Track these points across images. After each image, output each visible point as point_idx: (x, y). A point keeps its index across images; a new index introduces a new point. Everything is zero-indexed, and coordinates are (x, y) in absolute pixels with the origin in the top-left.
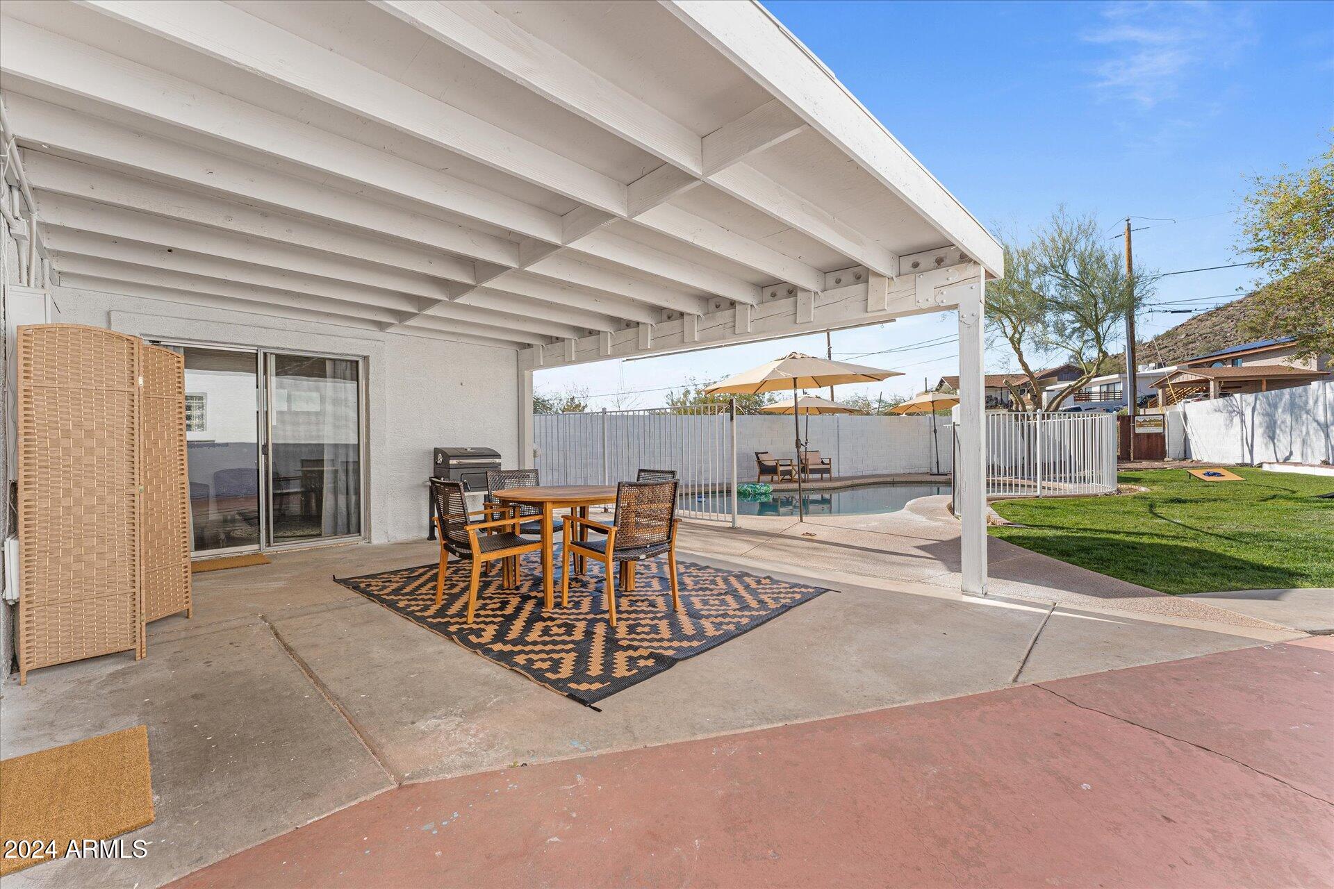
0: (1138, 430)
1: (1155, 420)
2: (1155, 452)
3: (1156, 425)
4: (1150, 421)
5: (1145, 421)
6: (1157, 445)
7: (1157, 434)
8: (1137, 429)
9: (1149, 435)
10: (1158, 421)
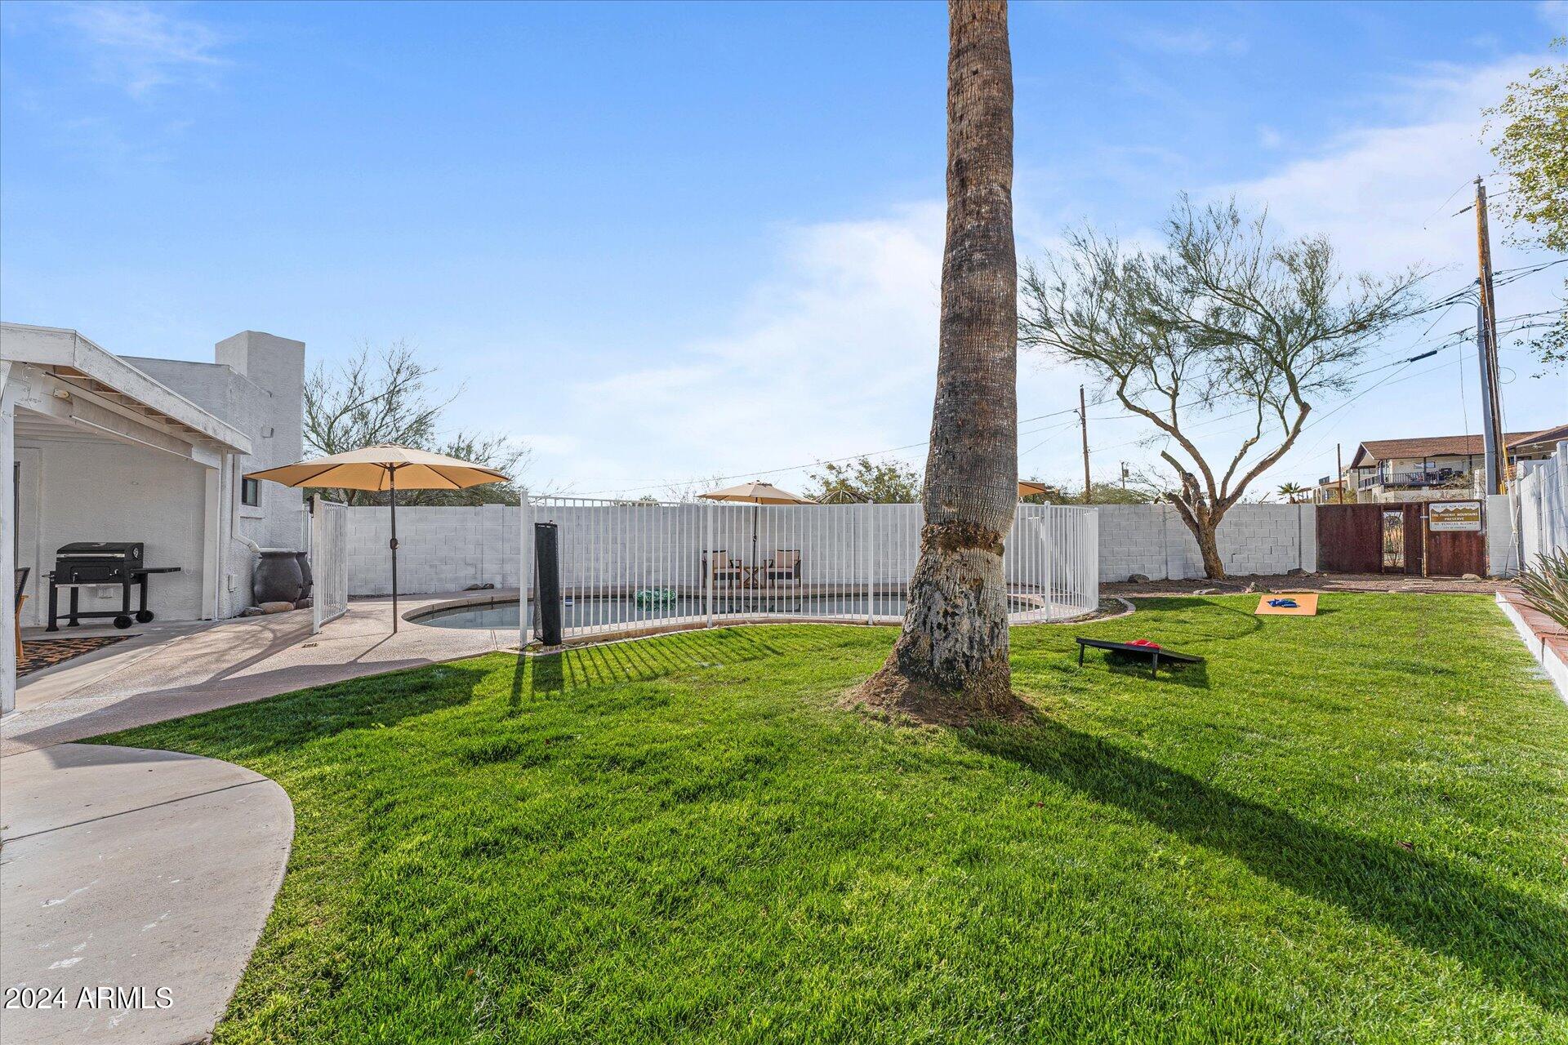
0: (1435, 527)
1: (1465, 510)
2: (1466, 563)
3: (1467, 519)
4: (1457, 511)
5: (1447, 511)
6: (1471, 553)
7: (1471, 535)
8: (1432, 524)
9: (1455, 536)
10: (1470, 511)
